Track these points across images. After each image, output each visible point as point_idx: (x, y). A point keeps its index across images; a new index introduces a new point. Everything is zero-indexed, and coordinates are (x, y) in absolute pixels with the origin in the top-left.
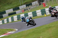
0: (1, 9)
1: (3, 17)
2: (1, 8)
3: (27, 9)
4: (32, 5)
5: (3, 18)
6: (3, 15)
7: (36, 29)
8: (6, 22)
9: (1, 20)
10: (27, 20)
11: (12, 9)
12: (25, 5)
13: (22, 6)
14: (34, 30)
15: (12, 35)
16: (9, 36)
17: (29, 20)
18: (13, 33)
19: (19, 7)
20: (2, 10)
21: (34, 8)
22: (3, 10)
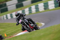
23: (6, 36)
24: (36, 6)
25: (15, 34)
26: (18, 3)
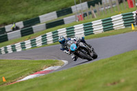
0: (30, 13)
1: (34, 31)
2: (30, 9)
3: (90, 13)
4: (101, 4)
5: (33, 33)
6: (33, 27)
7: (110, 62)
8: (39, 44)
9: (29, 38)
10: (72, 46)
11: (55, 12)
12: (86, 3)
13: (77, 5)
14: (105, 64)
15: (54, 74)
16: (46, 78)
17: (77, 45)
18: (56, 69)
19: (72, 7)
20: (31, 15)
21: (107, 10)
22: (34, 16)
23: (4, 80)
24: (53, 33)
25: (20, 77)
26: (25, 27)
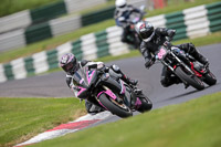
24: (97, 36)
25: (23, 137)
26: (34, 23)
